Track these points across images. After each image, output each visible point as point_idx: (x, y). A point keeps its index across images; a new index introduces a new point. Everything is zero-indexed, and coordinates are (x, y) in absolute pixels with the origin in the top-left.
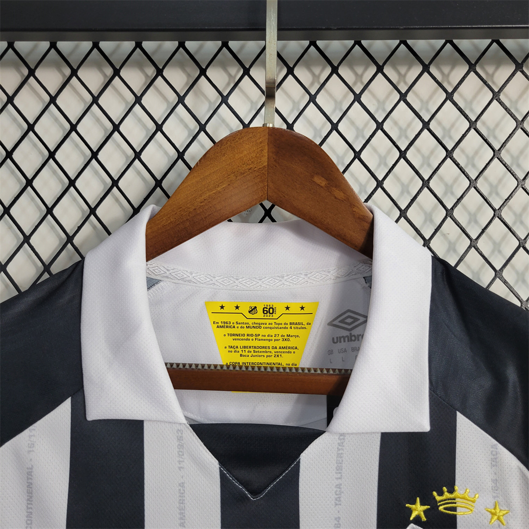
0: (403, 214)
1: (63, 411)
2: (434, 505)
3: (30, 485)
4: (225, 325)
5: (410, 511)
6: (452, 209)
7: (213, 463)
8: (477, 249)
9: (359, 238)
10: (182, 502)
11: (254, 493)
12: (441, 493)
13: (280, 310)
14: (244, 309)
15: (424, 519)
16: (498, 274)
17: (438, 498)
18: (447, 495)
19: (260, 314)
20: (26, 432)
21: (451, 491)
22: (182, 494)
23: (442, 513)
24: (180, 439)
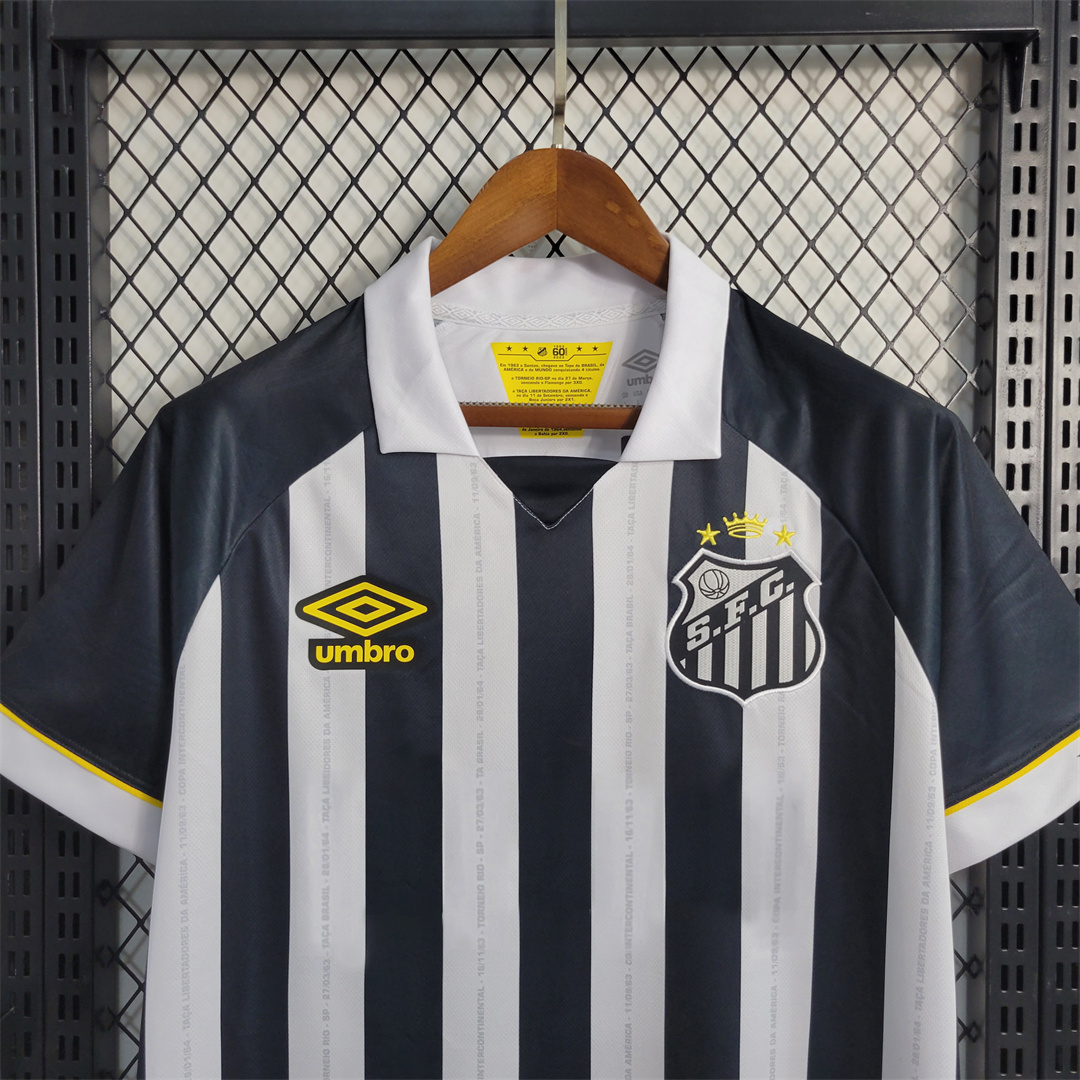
0: (708, 246)
1: (357, 445)
2: (724, 530)
3: (328, 517)
4: (513, 368)
5: (701, 537)
6: (762, 240)
7: (508, 495)
8: (788, 285)
9: (655, 270)
10: (477, 532)
11: (548, 523)
12: (731, 519)
13: (571, 351)
14: (533, 351)
15: (714, 543)
16: (811, 313)
17: (728, 524)
18: (737, 521)
19: (550, 355)
20: (321, 466)
21: (741, 516)
22: (477, 526)
23: (732, 537)
24: (473, 472)
